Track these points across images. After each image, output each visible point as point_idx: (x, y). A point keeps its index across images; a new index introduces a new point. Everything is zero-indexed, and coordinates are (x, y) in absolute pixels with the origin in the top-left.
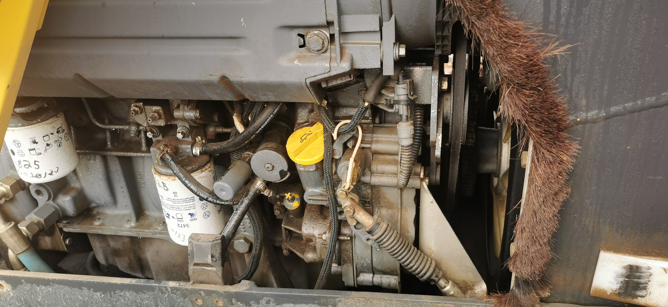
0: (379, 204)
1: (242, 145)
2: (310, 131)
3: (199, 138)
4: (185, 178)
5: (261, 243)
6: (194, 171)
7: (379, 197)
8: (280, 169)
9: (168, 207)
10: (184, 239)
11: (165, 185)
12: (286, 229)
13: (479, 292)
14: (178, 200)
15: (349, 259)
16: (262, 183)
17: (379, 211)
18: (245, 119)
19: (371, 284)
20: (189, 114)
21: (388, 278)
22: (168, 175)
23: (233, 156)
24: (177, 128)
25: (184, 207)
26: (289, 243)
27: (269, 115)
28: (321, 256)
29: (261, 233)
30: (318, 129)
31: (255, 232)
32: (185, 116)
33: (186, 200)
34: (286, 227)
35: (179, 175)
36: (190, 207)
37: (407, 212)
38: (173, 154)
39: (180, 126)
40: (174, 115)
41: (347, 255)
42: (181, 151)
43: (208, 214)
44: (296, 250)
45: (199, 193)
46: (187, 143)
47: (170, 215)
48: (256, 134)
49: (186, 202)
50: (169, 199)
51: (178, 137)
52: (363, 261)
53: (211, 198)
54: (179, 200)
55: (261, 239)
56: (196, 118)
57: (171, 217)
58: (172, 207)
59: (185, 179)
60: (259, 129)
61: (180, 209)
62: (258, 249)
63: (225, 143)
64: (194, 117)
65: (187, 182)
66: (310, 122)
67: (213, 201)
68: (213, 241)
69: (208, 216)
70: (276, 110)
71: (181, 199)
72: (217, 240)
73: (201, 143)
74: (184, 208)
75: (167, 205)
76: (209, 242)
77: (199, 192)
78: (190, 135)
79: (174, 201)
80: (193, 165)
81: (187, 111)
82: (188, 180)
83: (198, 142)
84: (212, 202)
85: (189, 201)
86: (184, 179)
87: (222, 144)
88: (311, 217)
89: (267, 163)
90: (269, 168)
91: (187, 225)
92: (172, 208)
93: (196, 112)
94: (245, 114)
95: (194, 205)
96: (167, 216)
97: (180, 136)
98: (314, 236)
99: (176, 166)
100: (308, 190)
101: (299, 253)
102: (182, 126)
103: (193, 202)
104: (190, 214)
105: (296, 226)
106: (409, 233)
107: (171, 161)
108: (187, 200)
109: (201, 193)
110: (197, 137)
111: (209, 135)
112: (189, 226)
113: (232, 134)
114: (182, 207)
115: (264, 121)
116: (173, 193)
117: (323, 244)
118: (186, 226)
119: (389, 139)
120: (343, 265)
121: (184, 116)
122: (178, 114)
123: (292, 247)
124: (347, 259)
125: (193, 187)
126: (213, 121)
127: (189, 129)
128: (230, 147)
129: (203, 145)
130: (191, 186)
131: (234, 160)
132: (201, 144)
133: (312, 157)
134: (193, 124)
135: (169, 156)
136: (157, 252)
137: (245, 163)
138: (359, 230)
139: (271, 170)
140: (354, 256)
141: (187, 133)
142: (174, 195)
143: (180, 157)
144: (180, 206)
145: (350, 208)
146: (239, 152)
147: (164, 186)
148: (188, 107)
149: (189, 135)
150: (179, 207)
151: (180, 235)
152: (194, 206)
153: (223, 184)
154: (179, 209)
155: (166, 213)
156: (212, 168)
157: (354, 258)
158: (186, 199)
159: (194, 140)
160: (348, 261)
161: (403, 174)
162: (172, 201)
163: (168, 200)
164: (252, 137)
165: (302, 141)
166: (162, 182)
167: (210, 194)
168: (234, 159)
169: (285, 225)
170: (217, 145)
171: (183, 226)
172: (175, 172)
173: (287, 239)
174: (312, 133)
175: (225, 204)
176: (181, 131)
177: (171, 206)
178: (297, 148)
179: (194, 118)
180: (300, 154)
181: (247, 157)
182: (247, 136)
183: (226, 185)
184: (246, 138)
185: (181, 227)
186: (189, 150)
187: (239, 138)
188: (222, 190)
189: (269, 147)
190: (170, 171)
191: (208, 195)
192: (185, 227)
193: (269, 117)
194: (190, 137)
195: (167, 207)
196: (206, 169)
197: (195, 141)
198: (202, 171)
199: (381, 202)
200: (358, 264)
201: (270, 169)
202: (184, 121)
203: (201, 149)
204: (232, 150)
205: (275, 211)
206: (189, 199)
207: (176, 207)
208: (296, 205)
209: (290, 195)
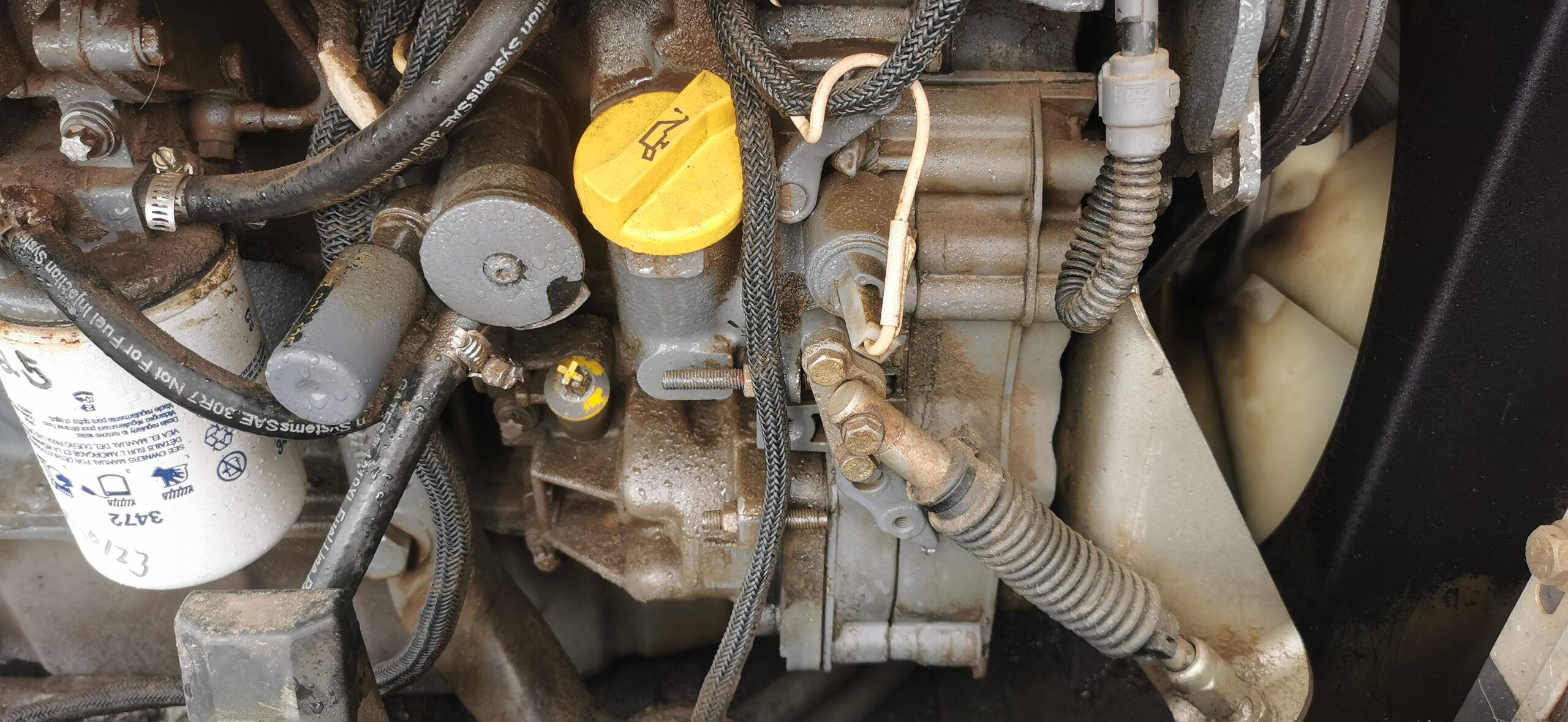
0: (932, 385)
1: (375, 181)
2: (677, 110)
3: (168, 154)
4: (122, 339)
5: (464, 555)
6: (157, 298)
7: (936, 360)
8: (553, 273)
9: (58, 453)
10: (146, 569)
11: (30, 365)
12: (547, 485)
13: (1277, 662)
14: (100, 425)
15: (810, 587)
16: (474, 338)
17: (928, 410)
18: (372, 66)
19: (883, 659)
20: (107, 46)
21: (943, 632)
22: (43, 324)
23: (331, 228)
24: (58, 115)
25: (132, 447)
26: (561, 531)
27: (501, 42)
28: (700, 581)
29: (463, 520)
30: (710, 98)
31: (442, 516)
32: (89, 55)
33: (136, 419)
34: (547, 477)
35: (94, 327)
36: (158, 446)
37: (1031, 404)
38: (52, 228)
39: (72, 107)
40: (37, 51)
41: (806, 573)
42: (87, 214)
43: (236, 464)
44: (590, 557)
45: (198, 398)
46: (115, 179)
47: (73, 482)
48: (441, 130)
49: (138, 430)
50: (58, 419)
51: (70, 154)
52: (863, 589)
53: (254, 414)
54: (104, 424)
55: (465, 539)
56: (149, 66)
57: (76, 489)
58: (78, 450)
59: (124, 343)
60: (460, 108)
61: (115, 458)
62: (457, 576)
63: (294, 174)
64: (133, 57)
65: (134, 353)
66: (656, 74)
67: (265, 424)
68: (300, 625)
69: (239, 470)
70: (530, 18)
71: (112, 419)
72: (315, 619)
73: (176, 175)
74: (133, 452)
75: (51, 444)
76: (279, 632)
77: (196, 393)
78: (123, 145)
79: (82, 427)
80: (151, 275)
81: (99, 33)
82: (139, 344)
83: (163, 172)
84: (262, 432)
85: (152, 423)
86: (118, 342)
87: (278, 178)
88: (654, 443)
89: (496, 255)
90: (503, 273)
91: (154, 517)
92: (77, 454)
93: (141, 37)
94: (371, 42)
95: (174, 437)
96: (57, 486)
97: (74, 149)
98: (671, 512)
99: (75, 286)
100: (656, 350)
101: (606, 566)
102: (82, 104)
103: (171, 426)
104: (159, 472)
105: (589, 472)
106: (1035, 479)
107: (44, 263)
108: (142, 418)
109: (204, 397)
110: (157, 151)
111: (209, 141)
112: (160, 517)
113: (321, 132)
114: (122, 448)
115: (481, 66)
116: (76, 394)
117: (710, 540)
118: (149, 519)
119: (988, 135)
120: (788, 605)
121: (84, 55)
122: (55, 46)
123: (572, 544)
124: (802, 585)
125: (166, 373)
126: (224, 82)
127: (117, 115)
128: (319, 191)
129: (189, 184)
130: (153, 368)
131: (334, 243)
132: (182, 181)
133: (696, 219)
134: (134, 95)
135: (35, 243)
136: (41, 577)
137: (396, 258)
138: (867, 491)
139: (514, 282)
140: (831, 573)
141: (108, 134)
142: (81, 404)
143: (88, 240)
144: (113, 446)
145: (869, 423)
146: (354, 208)
147: (30, 369)
148: (98, 10)
149: (118, 145)
150: (106, 451)
151: (125, 553)
152: (175, 441)
153: (313, 360)
154: (110, 458)
155: (54, 474)
156: (237, 279)
157: (830, 582)
158: (137, 415)
159: (143, 167)
160: (807, 594)
161: (1118, 279)
162: (76, 429)
163: (57, 423)
164: (426, 144)
165: (649, 155)
166: (17, 352)
167: (247, 397)
168: (336, 239)
169: (543, 470)
170: (252, 185)
171: (133, 520)
172: (72, 311)
173: (549, 518)
174: (687, 118)
175: (318, 432)
176: (80, 128)
177: (71, 449)
178: (632, 184)
179: (133, 64)
180: (642, 209)
181: (398, 229)
182: (399, 140)
183: (326, 363)
184: (392, 150)
185: (127, 524)
186: (126, 210)
187: (359, 153)
188: (307, 383)
189: (497, 183)
190: (46, 307)
191: (237, 400)
192: (142, 523)
193: (502, 50)
194: (124, 151)
195: (52, 451)
196: (213, 287)
197: (151, 169)
198: (196, 297)
199: (941, 377)
200: (842, 601)
201: (507, 280)
202: (86, 82)
203: (179, 202)
204: (327, 202)
205: (503, 426)
206: (150, 416)
207: (95, 450)
208: (595, 400)
209: (578, 370)
